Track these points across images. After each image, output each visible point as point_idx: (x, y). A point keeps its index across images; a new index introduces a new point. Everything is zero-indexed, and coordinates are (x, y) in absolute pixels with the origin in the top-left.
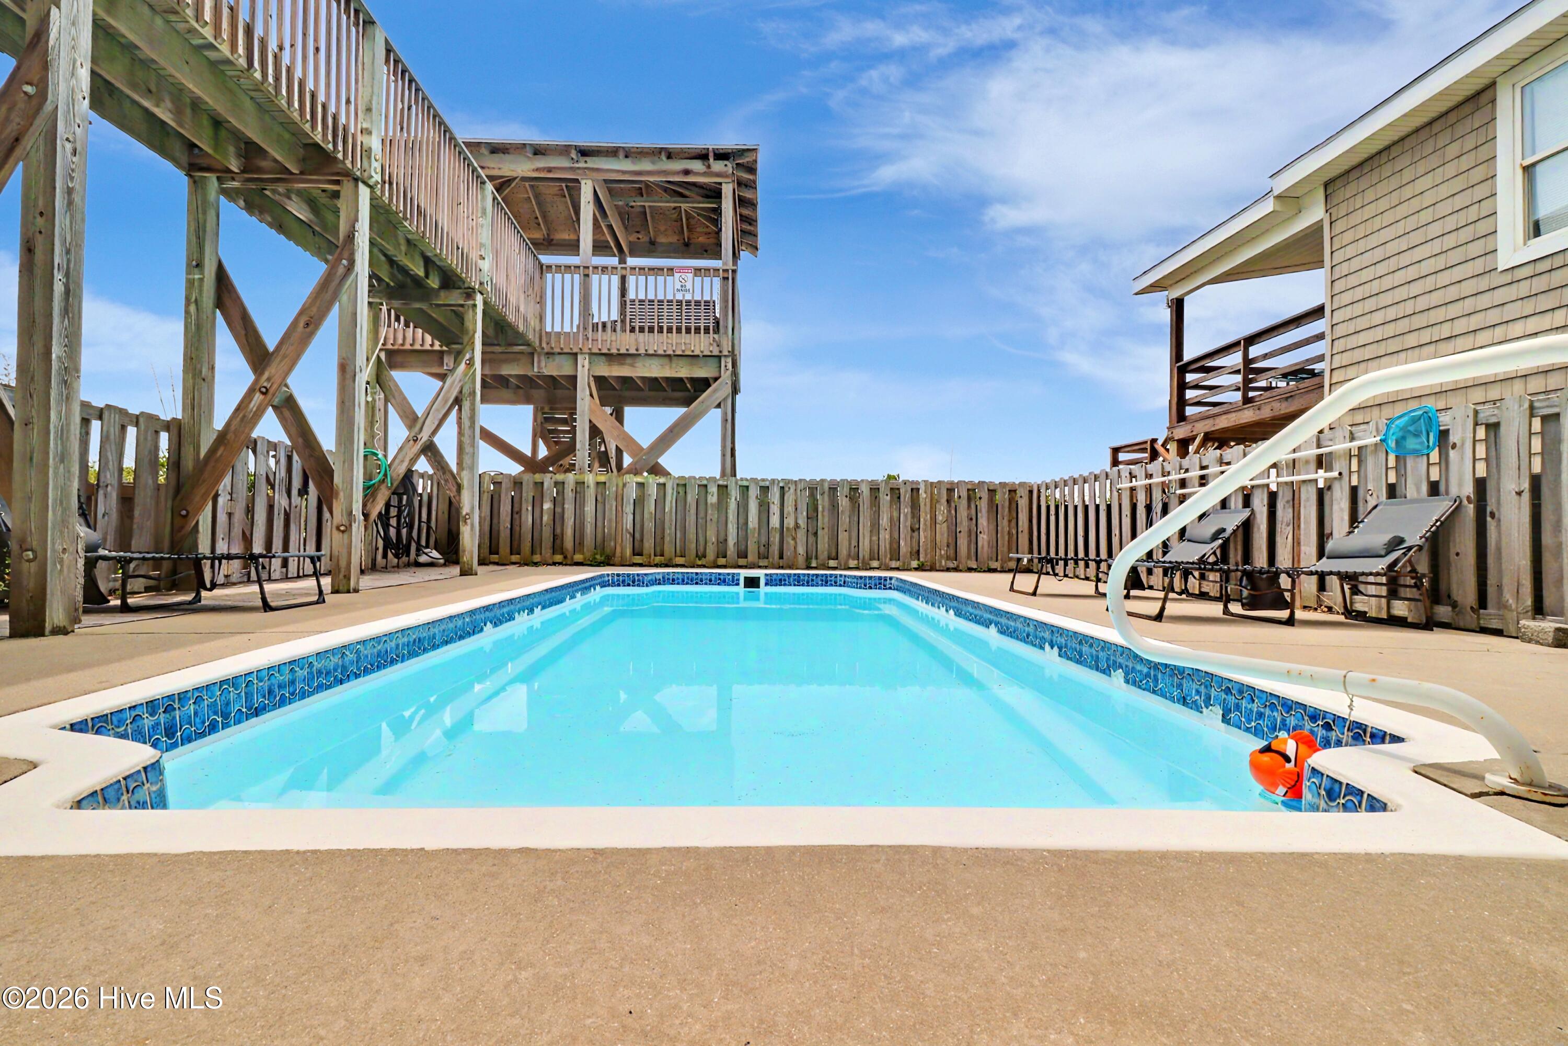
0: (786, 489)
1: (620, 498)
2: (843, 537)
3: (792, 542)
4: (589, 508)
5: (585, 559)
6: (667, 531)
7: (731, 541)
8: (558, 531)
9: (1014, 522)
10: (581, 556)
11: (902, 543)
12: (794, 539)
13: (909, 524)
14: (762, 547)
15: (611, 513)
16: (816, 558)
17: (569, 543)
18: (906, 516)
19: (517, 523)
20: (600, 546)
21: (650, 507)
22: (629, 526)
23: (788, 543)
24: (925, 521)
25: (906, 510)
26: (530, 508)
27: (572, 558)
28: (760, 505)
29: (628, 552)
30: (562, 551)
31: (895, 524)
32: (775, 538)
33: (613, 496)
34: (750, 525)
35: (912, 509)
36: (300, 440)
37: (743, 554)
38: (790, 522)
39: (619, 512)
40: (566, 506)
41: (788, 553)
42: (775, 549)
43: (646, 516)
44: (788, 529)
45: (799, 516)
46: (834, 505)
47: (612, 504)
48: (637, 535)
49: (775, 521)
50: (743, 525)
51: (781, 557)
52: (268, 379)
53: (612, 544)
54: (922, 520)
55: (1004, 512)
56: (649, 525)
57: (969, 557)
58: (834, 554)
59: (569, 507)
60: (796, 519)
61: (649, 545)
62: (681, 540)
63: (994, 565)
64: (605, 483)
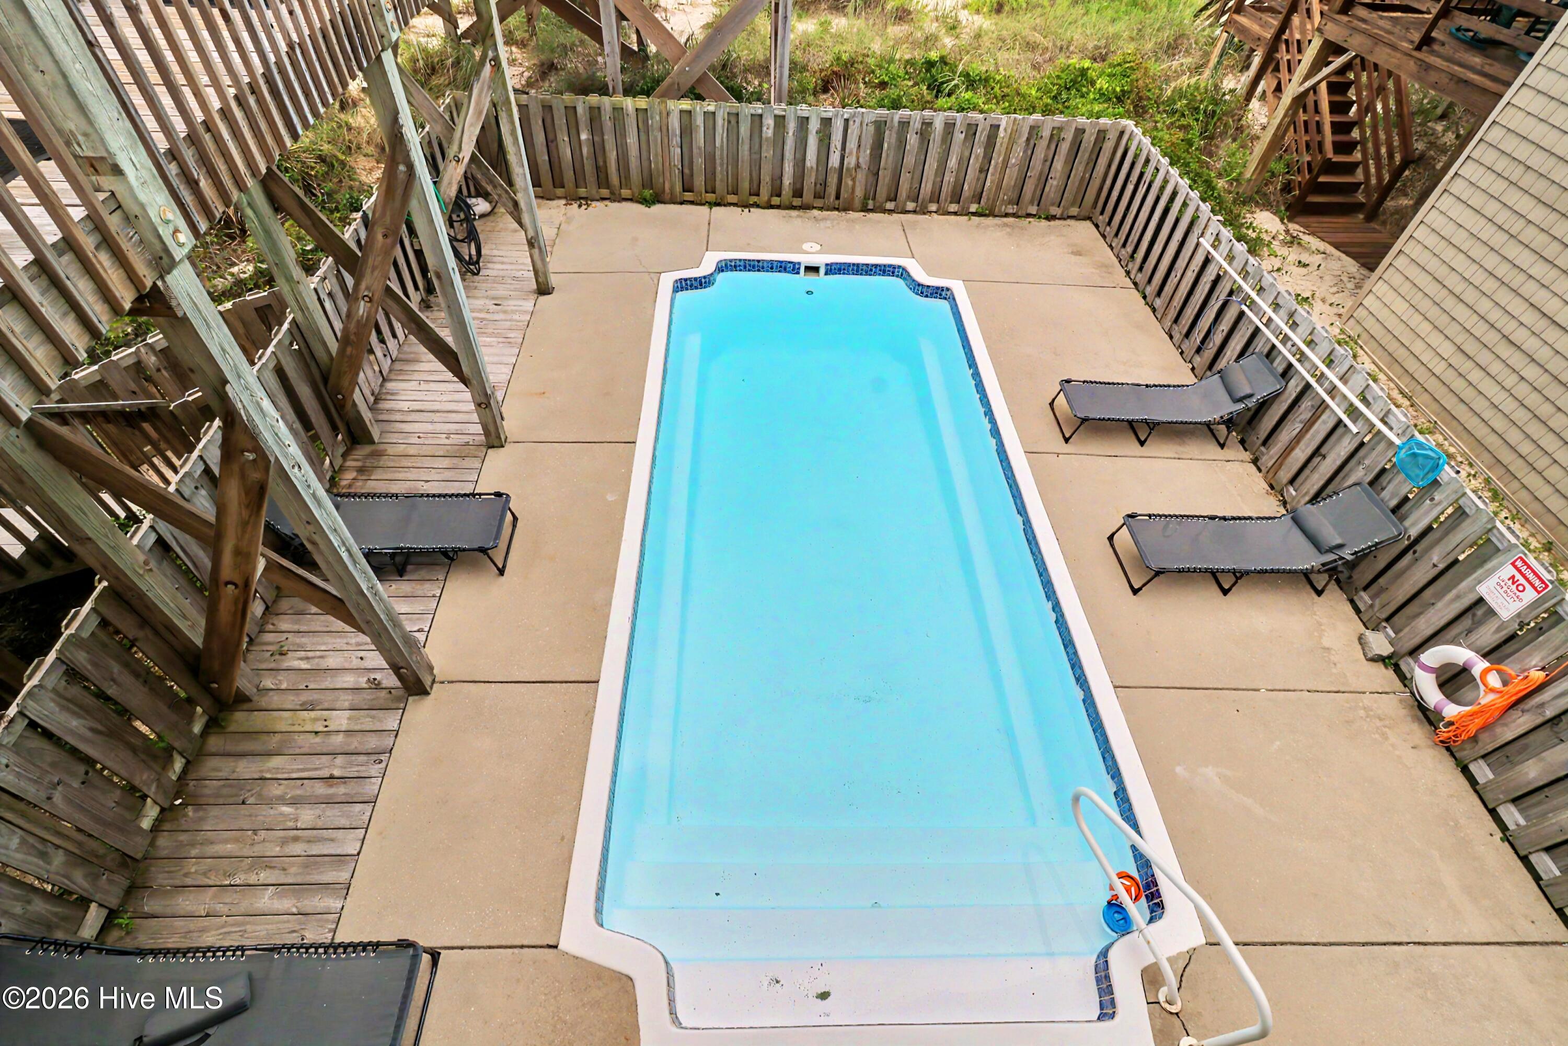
0: (851, 123)
1: (665, 129)
2: (905, 178)
3: (850, 183)
4: (632, 140)
5: (633, 194)
6: (719, 169)
7: (787, 181)
8: (601, 163)
9: (1092, 164)
10: (629, 191)
11: (966, 187)
12: (854, 180)
13: (978, 166)
14: (818, 186)
15: (655, 148)
16: (874, 199)
17: (614, 179)
18: (977, 157)
19: (554, 153)
20: (648, 181)
21: (700, 138)
22: (677, 161)
23: (846, 184)
24: (997, 163)
25: (979, 151)
26: (566, 139)
27: (620, 194)
28: (821, 140)
29: (678, 188)
30: (608, 186)
31: (964, 164)
32: (833, 180)
33: (656, 126)
34: (808, 164)
35: (985, 149)
36: (413, 326)
37: (798, 193)
38: (851, 161)
39: (666, 146)
40: (606, 137)
41: (844, 195)
42: (832, 190)
43: (695, 151)
44: (848, 169)
45: (861, 154)
46: (902, 143)
47: (656, 135)
48: (686, 171)
49: (835, 160)
50: (800, 162)
51: (838, 197)
52: (368, 288)
53: (661, 180)
54: (993, 162)
55: (1083, 156)
56: (699, 162)
57: (1032, 203)
58: (892, 195)
59: (609, 138)
60: (858, 159)
61: (699, 182)
62: (732, 175)
63: (1054, 211)
64: (646, 110)
